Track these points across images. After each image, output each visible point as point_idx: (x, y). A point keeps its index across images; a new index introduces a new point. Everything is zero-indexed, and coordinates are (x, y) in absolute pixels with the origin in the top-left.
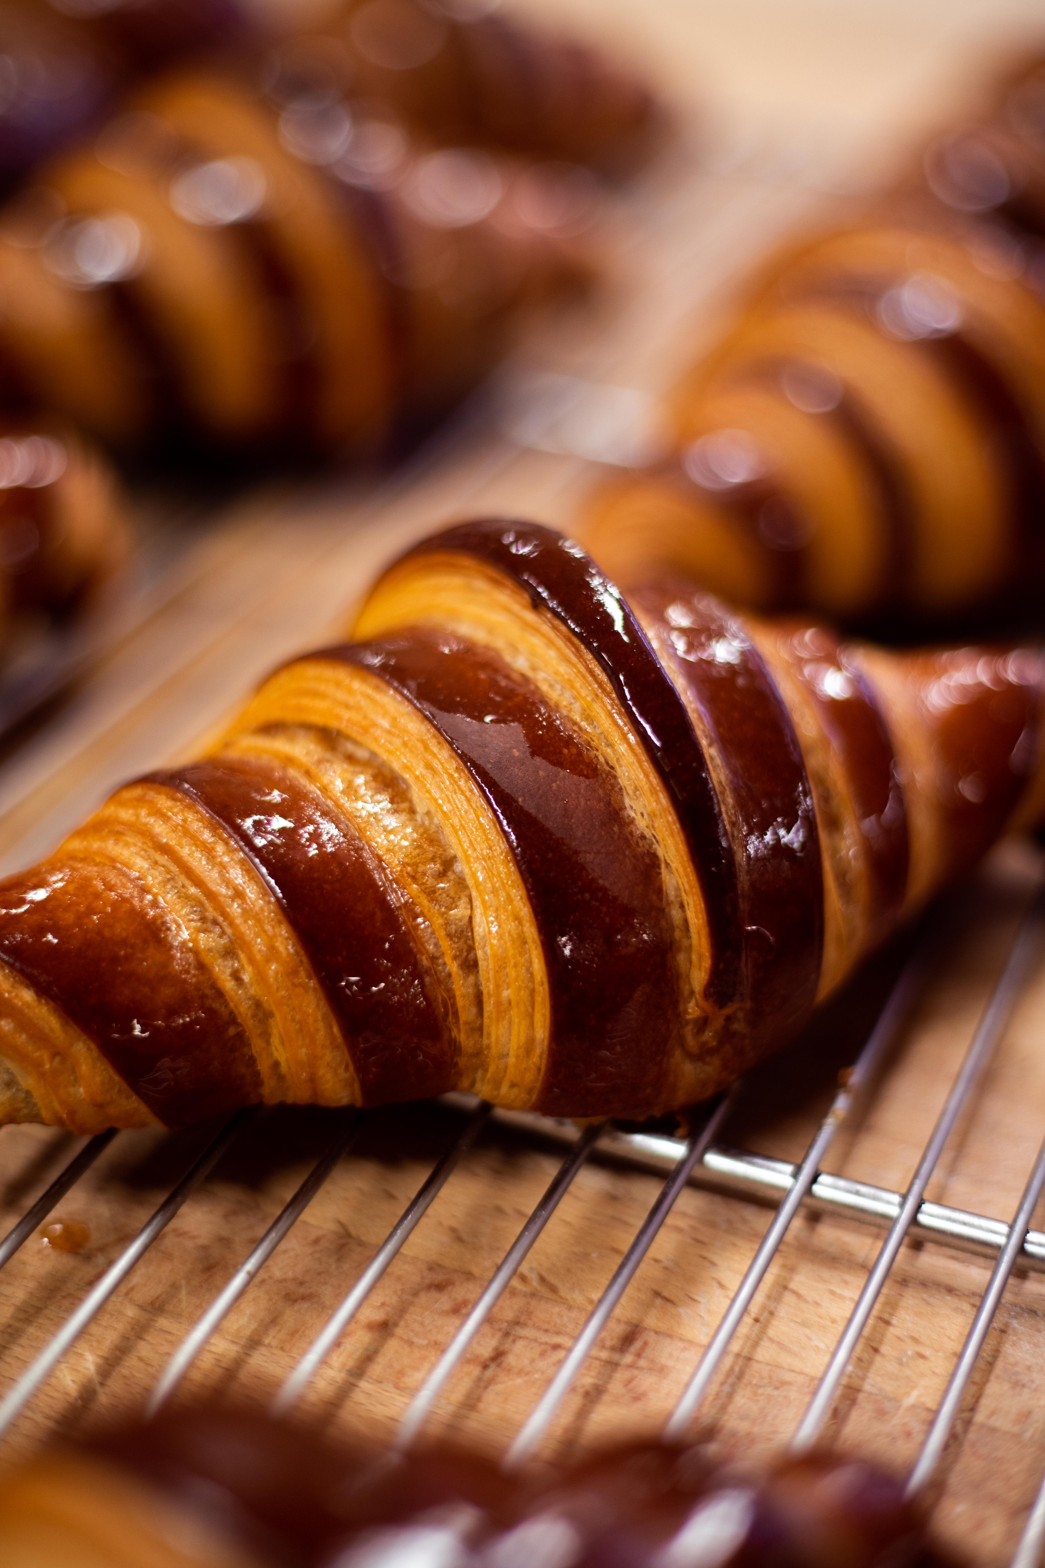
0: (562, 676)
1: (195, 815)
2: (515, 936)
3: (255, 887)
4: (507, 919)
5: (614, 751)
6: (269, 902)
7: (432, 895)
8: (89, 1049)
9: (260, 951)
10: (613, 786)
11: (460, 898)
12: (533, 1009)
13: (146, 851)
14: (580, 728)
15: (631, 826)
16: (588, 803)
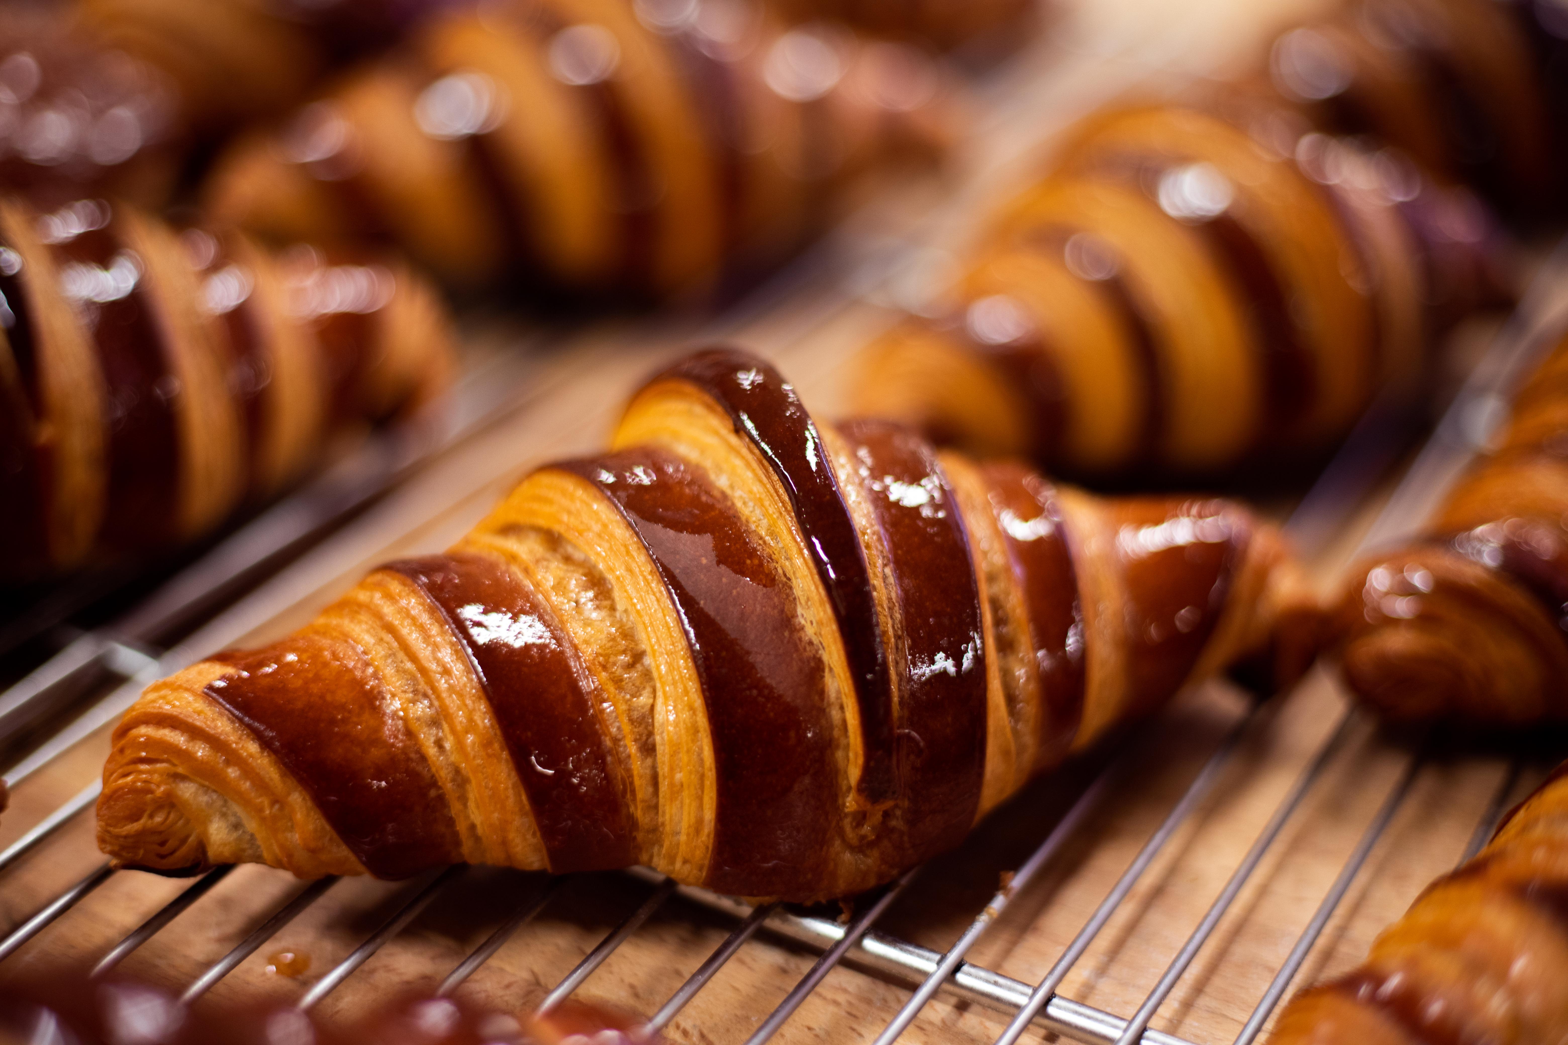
0: (755, 494)
1: (419, 599)
2: (689, 725)
3: (461, 666)
4: (683, 709)
5: (792, 564)
6: (472, 680)
7: (619, 684)
8: (304, 799)
9: (461, 722)
10: (788, 595)
11: (644, 688)
12: (703, 792)
13: (374, 629)
14: (765, 542)
15: (801, 632)
16: (764, 609)
